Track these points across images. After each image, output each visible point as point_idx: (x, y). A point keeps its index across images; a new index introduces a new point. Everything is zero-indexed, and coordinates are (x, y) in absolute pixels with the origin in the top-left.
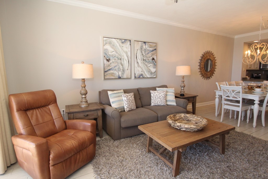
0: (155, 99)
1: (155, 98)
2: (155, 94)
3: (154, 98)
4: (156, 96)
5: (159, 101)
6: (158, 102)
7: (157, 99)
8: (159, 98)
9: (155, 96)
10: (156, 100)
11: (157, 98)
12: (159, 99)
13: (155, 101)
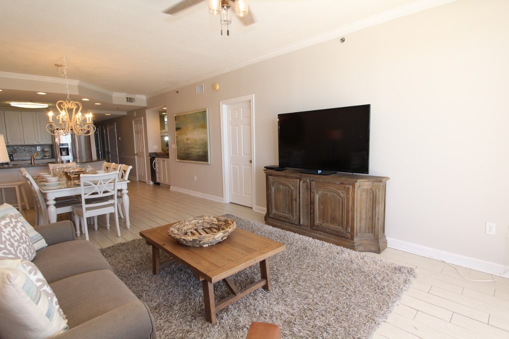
0: (12, 250)
1: (12, 245)
2: (5, 234)
3: (9, 247)
4: (9, 240)
5: (25, 249)
6: (24, 255)
7: (17, 247)
8: (22, 241)
9: (8, 242)
10: (16, 251)
11: (16, 244)
12: (22, 243)
13: (16, 255)
